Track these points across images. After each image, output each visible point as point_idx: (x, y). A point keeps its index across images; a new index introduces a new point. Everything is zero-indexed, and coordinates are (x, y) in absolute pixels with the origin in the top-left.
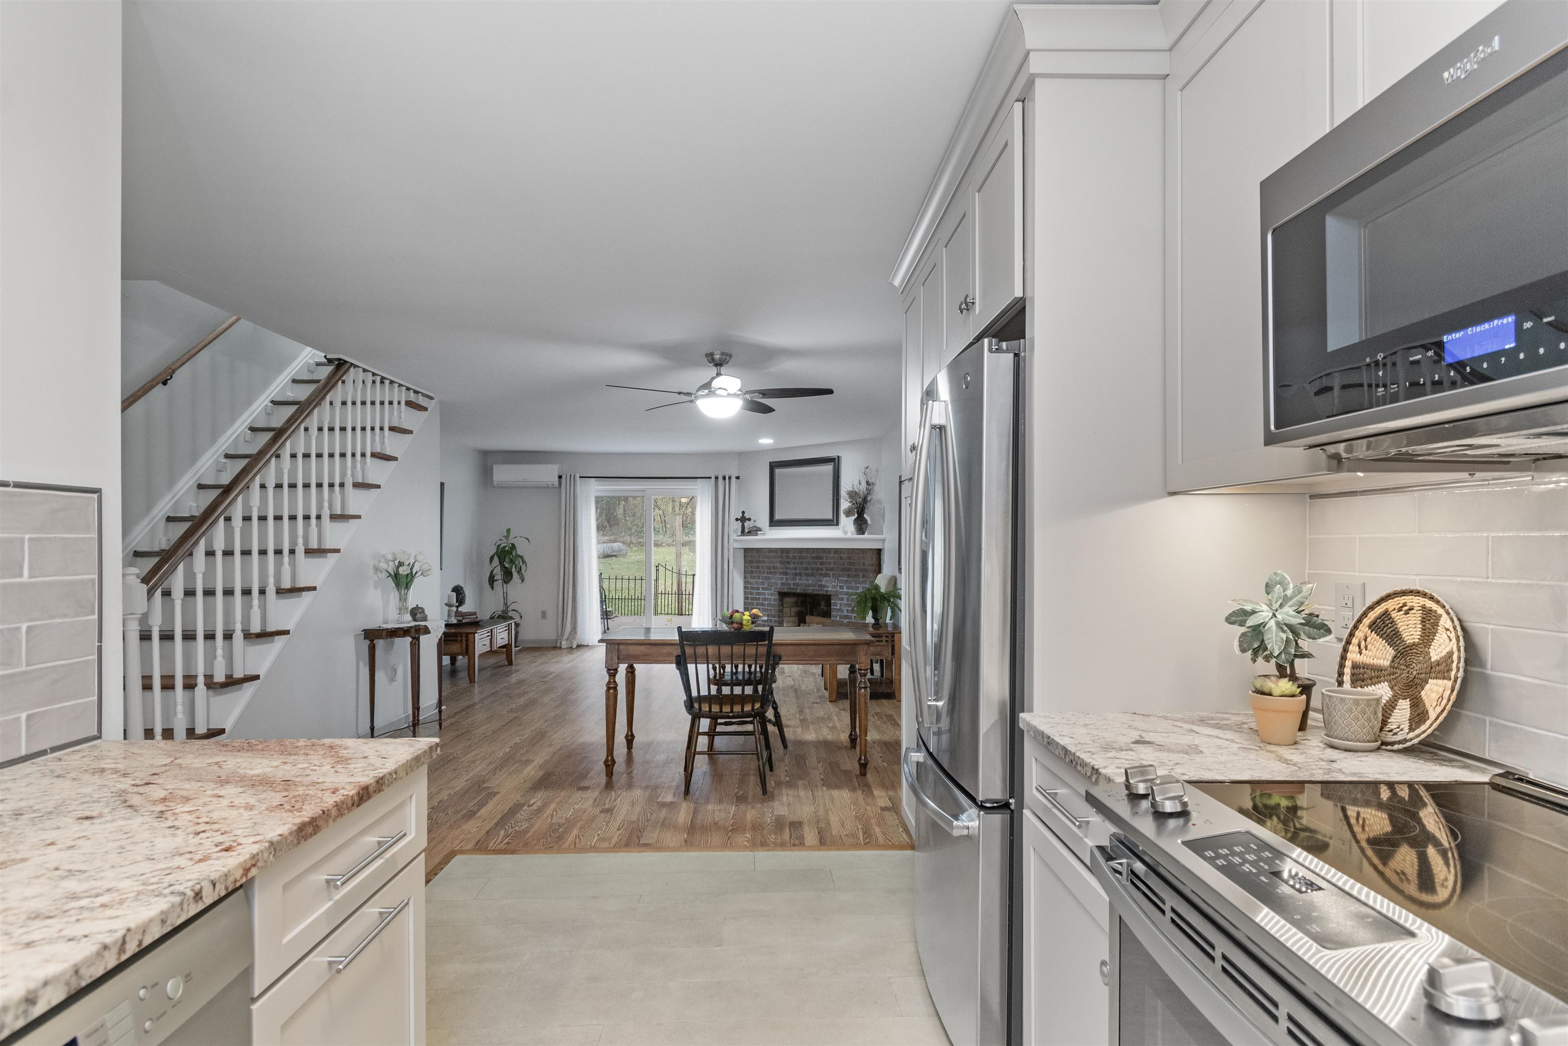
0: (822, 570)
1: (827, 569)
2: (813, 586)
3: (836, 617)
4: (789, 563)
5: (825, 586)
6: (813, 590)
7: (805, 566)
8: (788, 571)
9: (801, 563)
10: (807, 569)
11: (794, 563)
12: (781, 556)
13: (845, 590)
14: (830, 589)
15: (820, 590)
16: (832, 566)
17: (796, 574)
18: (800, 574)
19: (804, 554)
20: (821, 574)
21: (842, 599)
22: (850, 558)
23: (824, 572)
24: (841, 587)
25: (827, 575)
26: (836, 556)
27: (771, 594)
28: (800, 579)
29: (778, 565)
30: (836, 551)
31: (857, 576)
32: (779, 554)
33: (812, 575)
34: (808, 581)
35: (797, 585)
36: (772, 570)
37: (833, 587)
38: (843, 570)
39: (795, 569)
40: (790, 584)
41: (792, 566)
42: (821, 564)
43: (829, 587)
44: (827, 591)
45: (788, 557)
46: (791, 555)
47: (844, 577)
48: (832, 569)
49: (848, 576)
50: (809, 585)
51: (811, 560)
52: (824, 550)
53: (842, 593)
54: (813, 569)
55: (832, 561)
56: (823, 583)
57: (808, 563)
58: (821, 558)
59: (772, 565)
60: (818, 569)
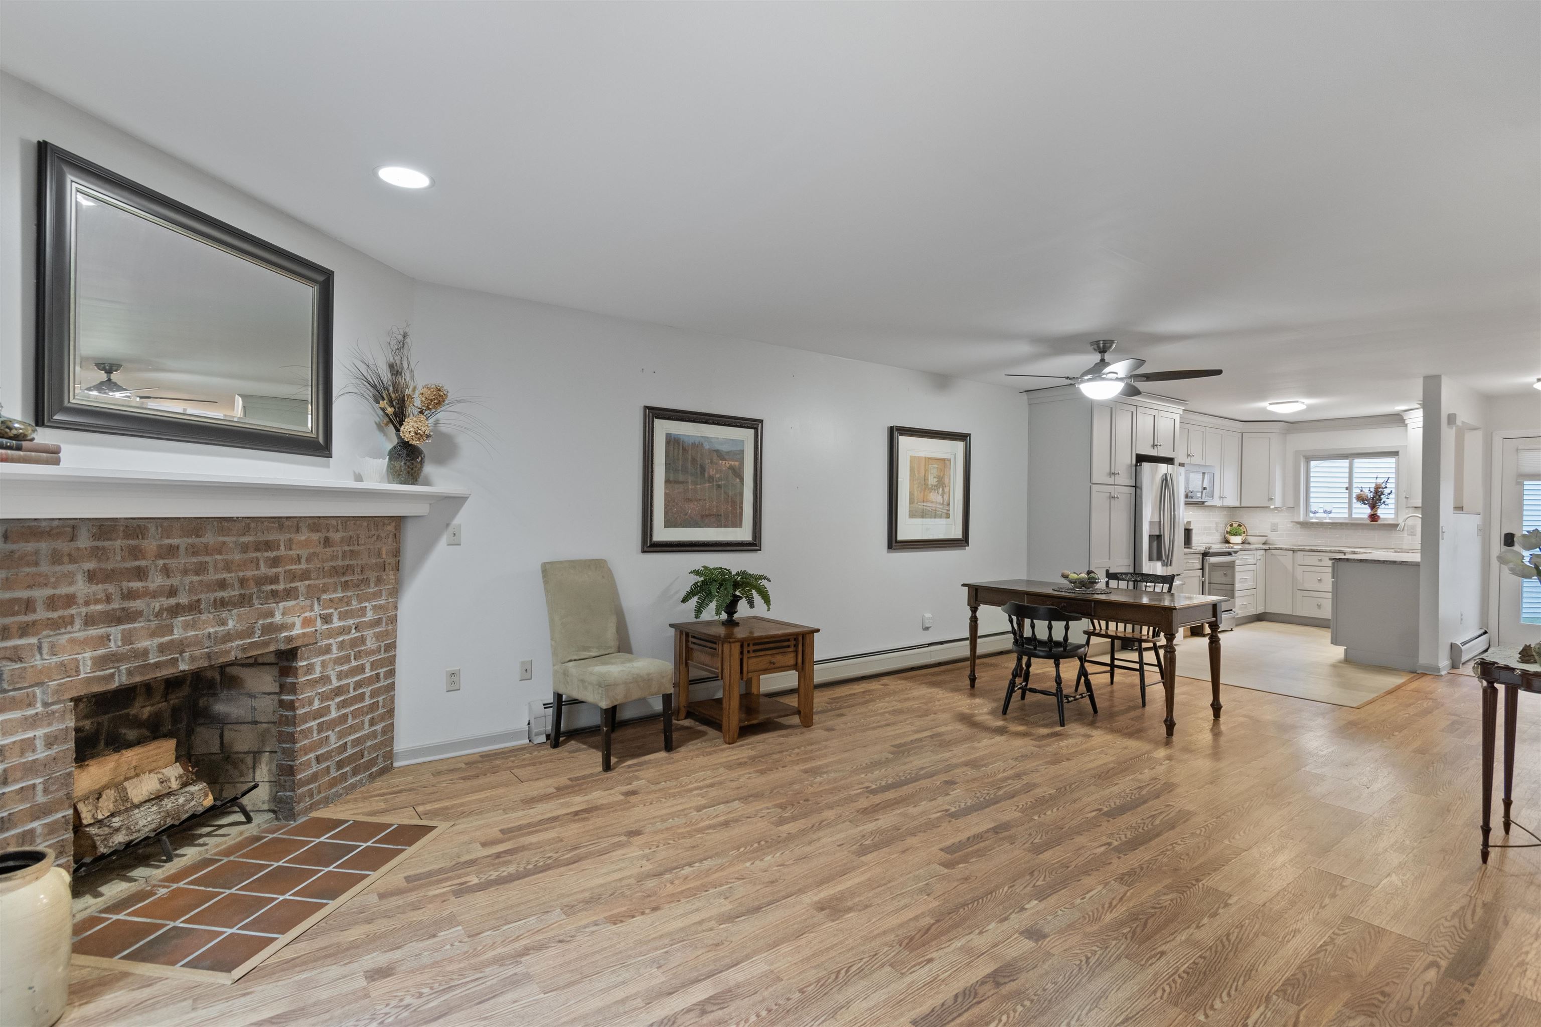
0: (275, 580)
1: (292, 576)
2: (240, 635)
3: (311, 703)
4: (140, 574)
5: (283, 627)
6: (244, 649)
7: (212, 576)
8: (137, 604)
9: (201, 569)
10: (222, 585)
11: (166, 572)
12: (96, 553)
13: (336, 623)
14: (297, 631)
15: (266, 644)
16: (303, 566)
17: (175, 611)
18: (194, 607)
19: (210, 538)
20: (274, 594)
21: (328, 650)
22: (349, 541)
23: (281, 587)
24: (326, 619)
25: (290, 594)
26: (315, 537)
27: (32, 722)
28: (193, 625)
29: (81, 587)
30: (316, 523)
31: (366, 581)
32: (84, 541)
33: (244, 600)
34: (223, 623)
35: (180, 646)
36: (41, 614)
37: (307, 622)
38: (335, 572)
39: (172, 592)
40: (145, 653)
41: (156, 581)
42: (275, 562)
43: (293, 625)
44: (289, 639)
45: (135, 553)
46: (150, 545)
47: (335, 591)
48: (305, 575)
49: (346, 586)
50: (228, 637)
51: (238, 557)
52: (279, 522)
53: (331, 634)
54: (243, 582)
55: (304, 553)
56: (278, 618)
57: (228, 566)
58: (268, 546)
59: (40, 594)
60: (261, 581)
